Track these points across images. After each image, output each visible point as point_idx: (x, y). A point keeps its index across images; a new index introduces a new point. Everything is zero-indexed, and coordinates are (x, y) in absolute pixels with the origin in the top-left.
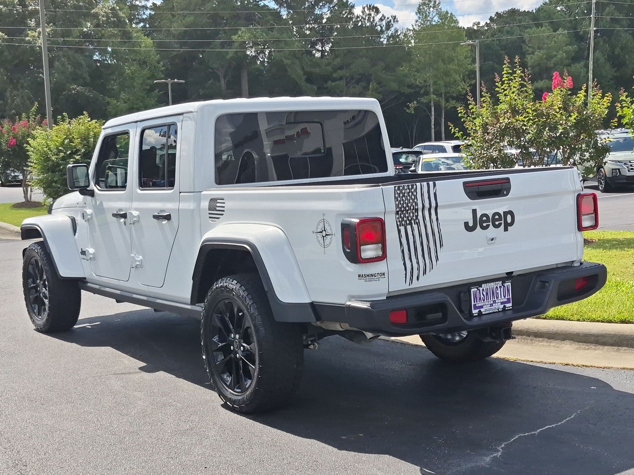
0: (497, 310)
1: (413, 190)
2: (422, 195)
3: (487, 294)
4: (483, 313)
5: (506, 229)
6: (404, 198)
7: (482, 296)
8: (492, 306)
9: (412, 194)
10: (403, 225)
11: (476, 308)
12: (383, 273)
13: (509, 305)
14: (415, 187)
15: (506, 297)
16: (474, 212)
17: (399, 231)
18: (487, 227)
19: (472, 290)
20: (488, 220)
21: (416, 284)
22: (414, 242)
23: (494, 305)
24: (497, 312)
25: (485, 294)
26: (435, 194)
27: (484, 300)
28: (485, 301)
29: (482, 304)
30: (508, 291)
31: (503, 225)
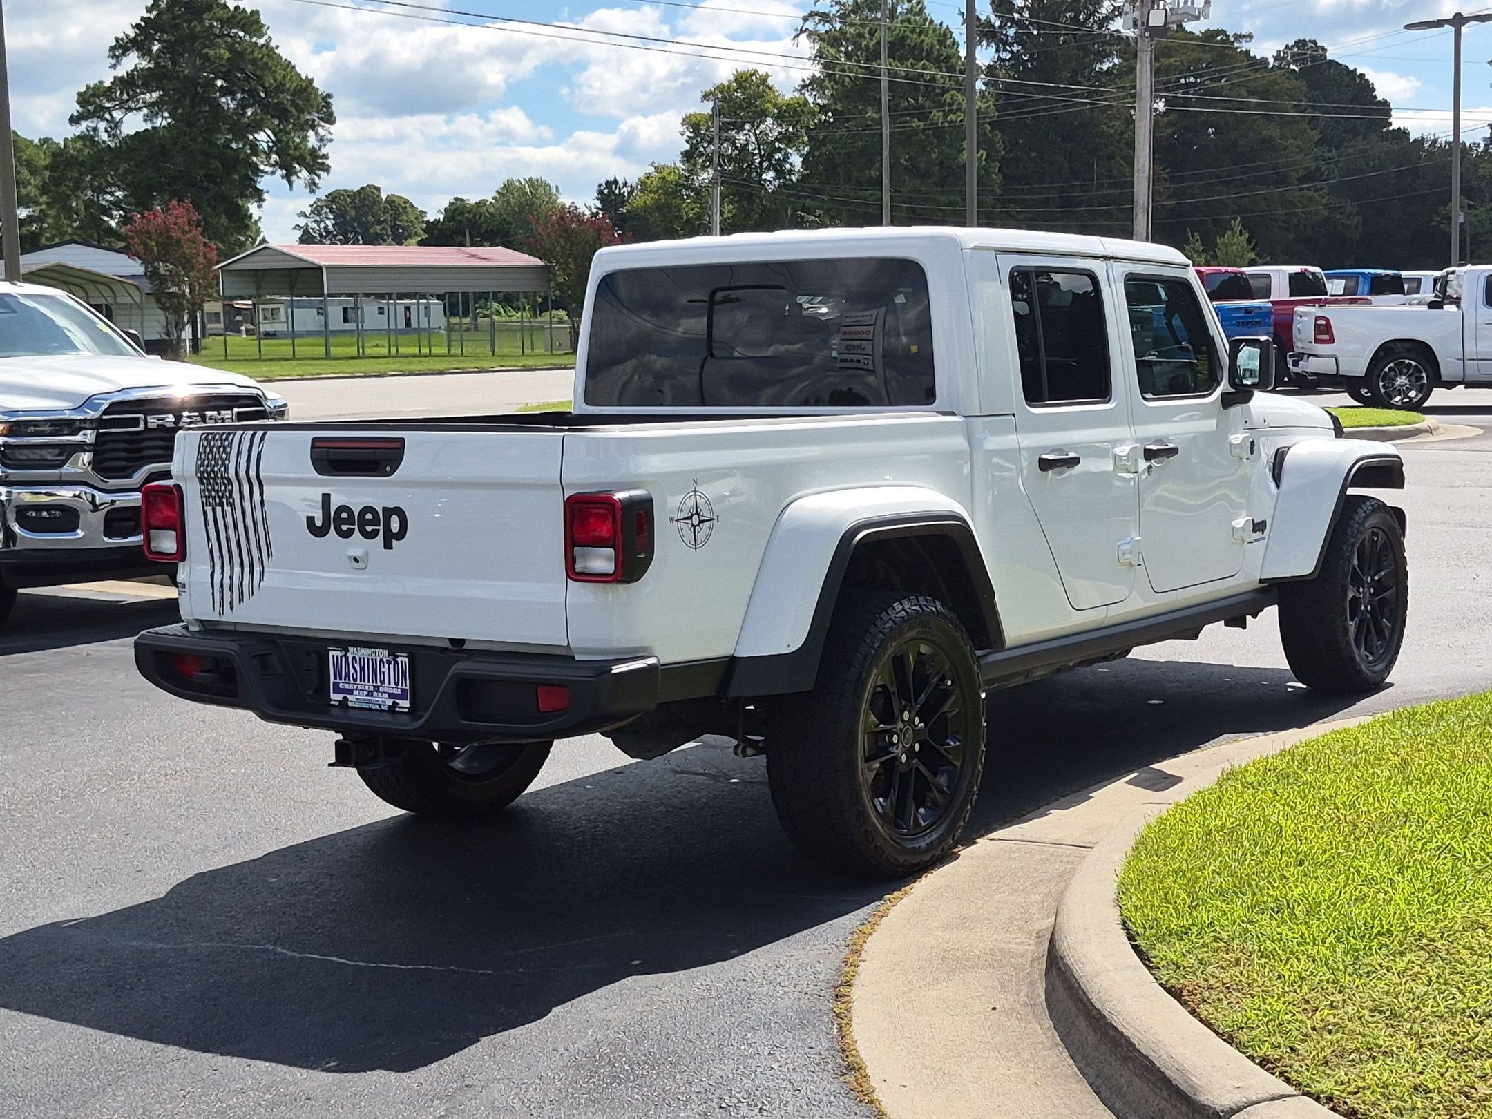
0: (377, 707)
1: (226, 443)
2: (239, 453)
3: (362, 669)
4: (350, 704)
5: (388, 545)
6: (210, 456)
7: (352, 671)
8: (372, 696)
9: (224, 450)
10: (210, 505)
11: (337, 690)
12: (184, 584)
13: (405, 704)
14: (231, 437)
15: (400, 686)
16: (326, 498)
18: (349, 533)
19: (331, 653)
20: (350, 520)
21: (228, 616)
23: (375, 694)
24: (377, 710)
25: (357, 666)
27: (355, 680)
28: (358, 682)
29: (351, 687)
30: (404, 673)
31: (381, 537)
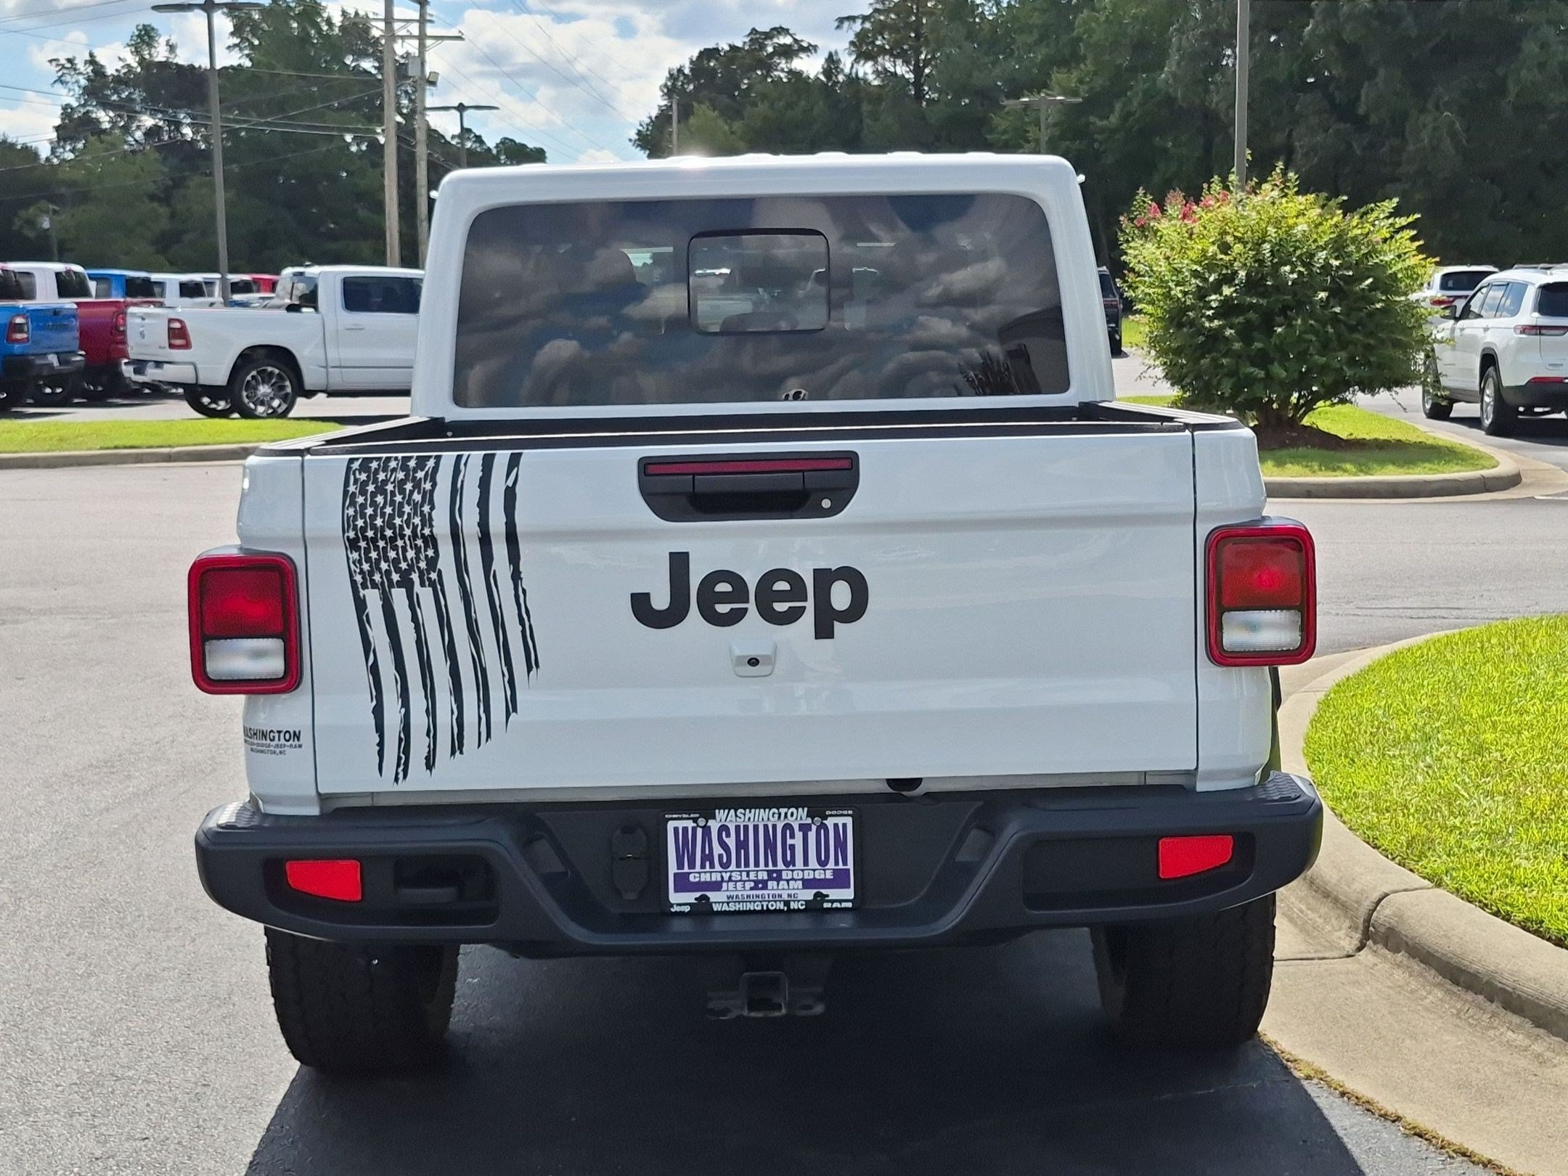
0: (781, 906)
1: (420, 475)
2: (456, 491)
3: (742, 845)
4: (716, 907)
5: (823, 630)
6: (380, 499)
7: (718, 850)
8: (765, 887)
9: (417, 485)
10: (374, 586)
11: (683, 884)
12: (295, 733)
13: (845, 894)
14: (431, 463)
15: (831, 865)
16: (679, 562)
17: (360, 605)
18: (736, 616)
19: (671, 825)
20: (738, 594)
21: (419, 781)
22: (421, 644)
23: (771, 884)
24: (781, 911)
25: (731, 842)
26: (510, 495)
27: (725, 866)
28: (733, 867)
29: (716, 877)
30: (841, 845)
31: (808, 619)
